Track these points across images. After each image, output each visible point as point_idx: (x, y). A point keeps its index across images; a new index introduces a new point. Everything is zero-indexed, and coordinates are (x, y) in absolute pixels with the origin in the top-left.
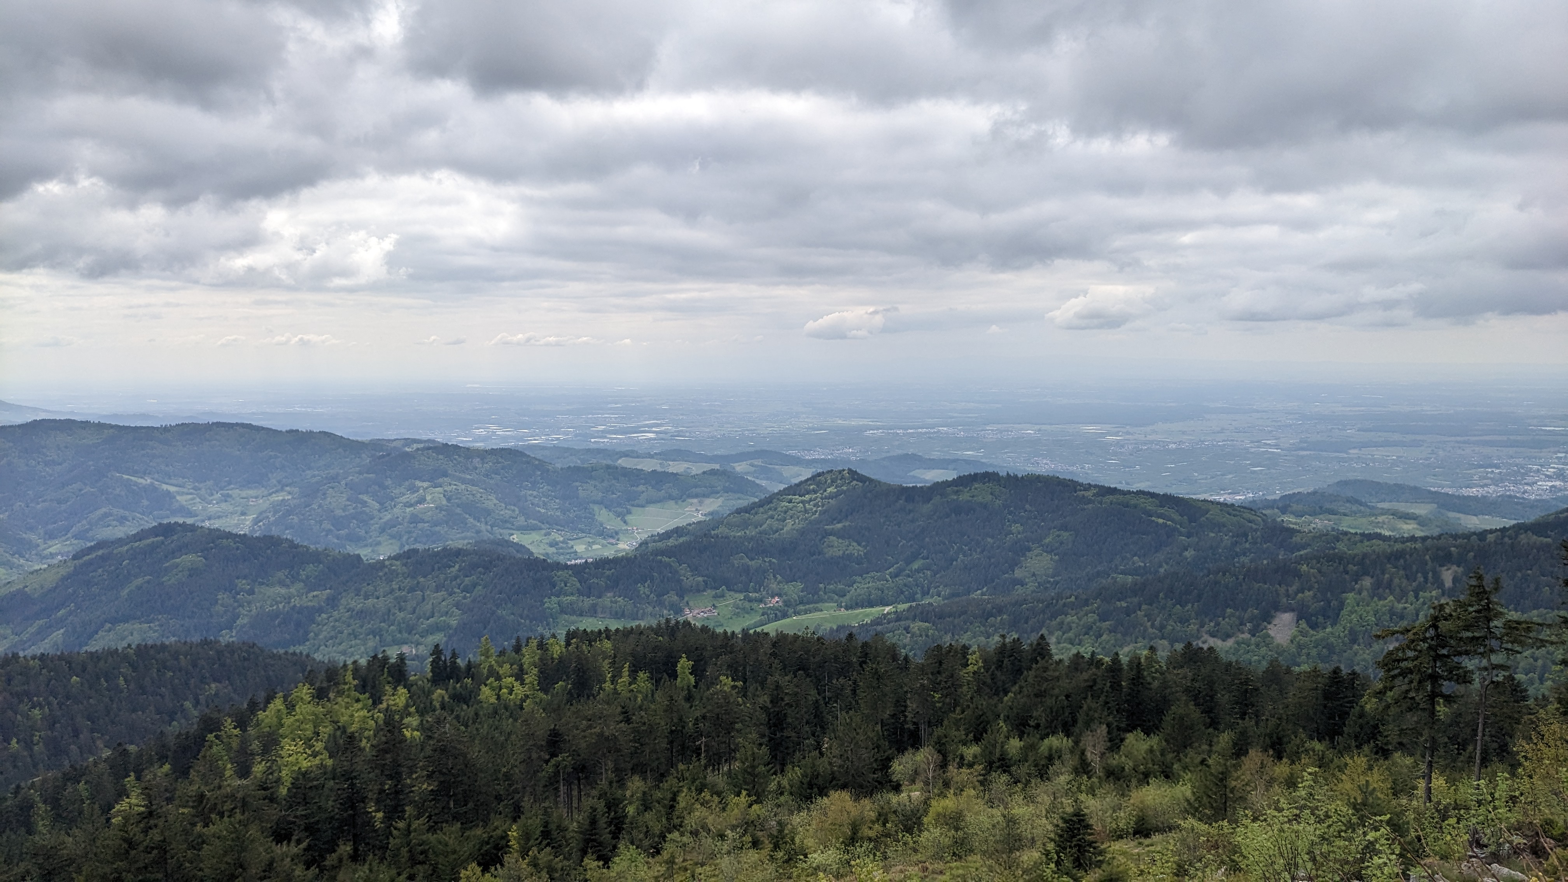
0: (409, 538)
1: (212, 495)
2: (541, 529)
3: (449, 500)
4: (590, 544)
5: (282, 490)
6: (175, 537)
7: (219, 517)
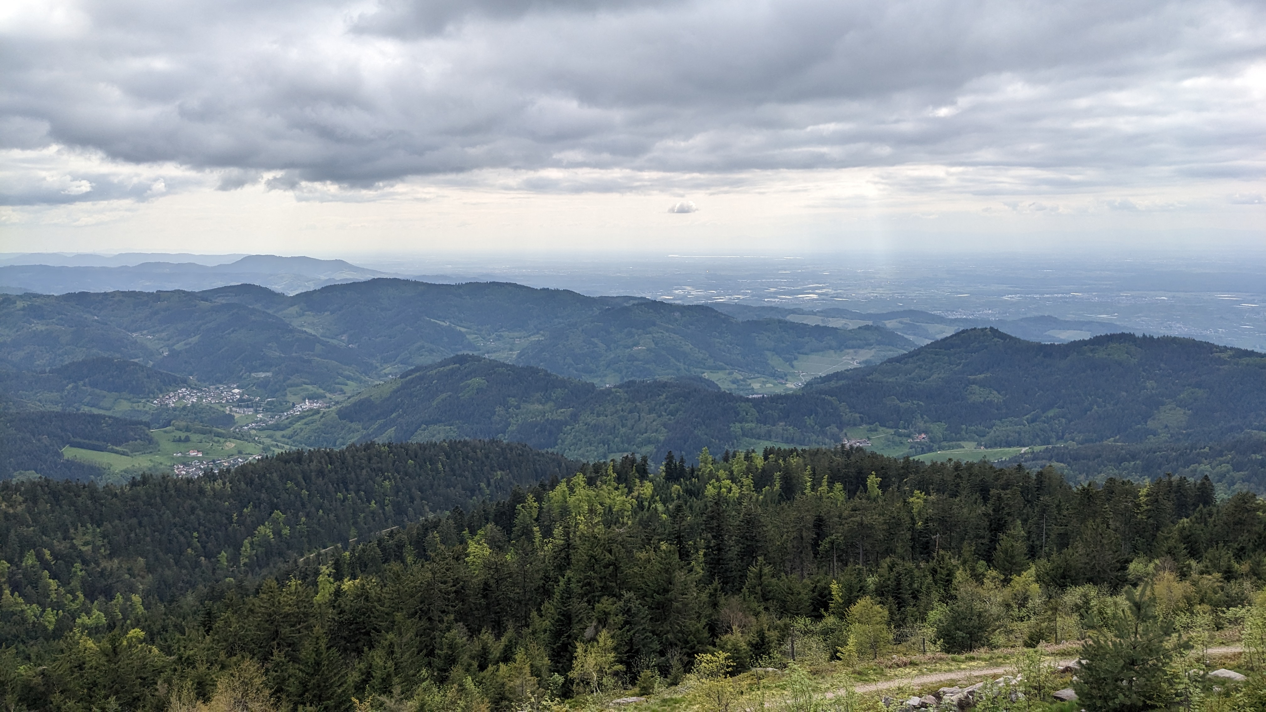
0: (627, 372)
1: (490, 335)
2: (725, 369)
3: (656, 344)
4: (764, 383)
5: (538, 333)
6: (467, 365)
7: (494, 352)
